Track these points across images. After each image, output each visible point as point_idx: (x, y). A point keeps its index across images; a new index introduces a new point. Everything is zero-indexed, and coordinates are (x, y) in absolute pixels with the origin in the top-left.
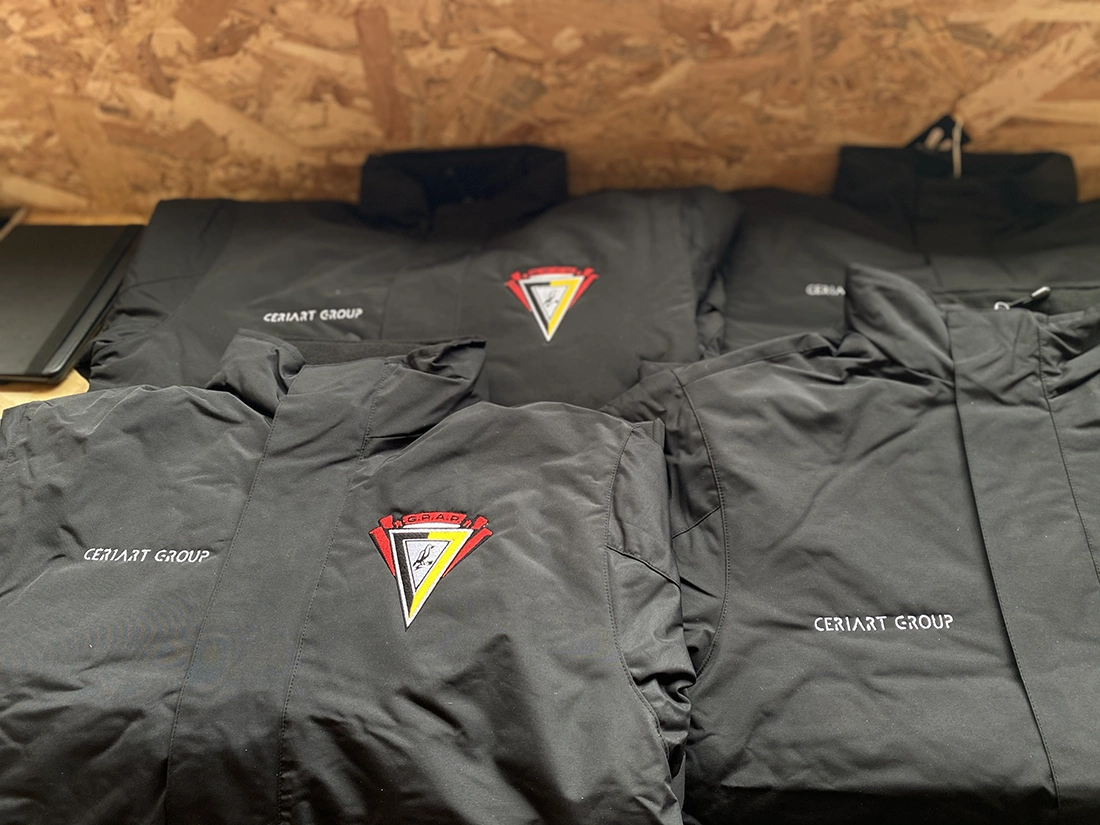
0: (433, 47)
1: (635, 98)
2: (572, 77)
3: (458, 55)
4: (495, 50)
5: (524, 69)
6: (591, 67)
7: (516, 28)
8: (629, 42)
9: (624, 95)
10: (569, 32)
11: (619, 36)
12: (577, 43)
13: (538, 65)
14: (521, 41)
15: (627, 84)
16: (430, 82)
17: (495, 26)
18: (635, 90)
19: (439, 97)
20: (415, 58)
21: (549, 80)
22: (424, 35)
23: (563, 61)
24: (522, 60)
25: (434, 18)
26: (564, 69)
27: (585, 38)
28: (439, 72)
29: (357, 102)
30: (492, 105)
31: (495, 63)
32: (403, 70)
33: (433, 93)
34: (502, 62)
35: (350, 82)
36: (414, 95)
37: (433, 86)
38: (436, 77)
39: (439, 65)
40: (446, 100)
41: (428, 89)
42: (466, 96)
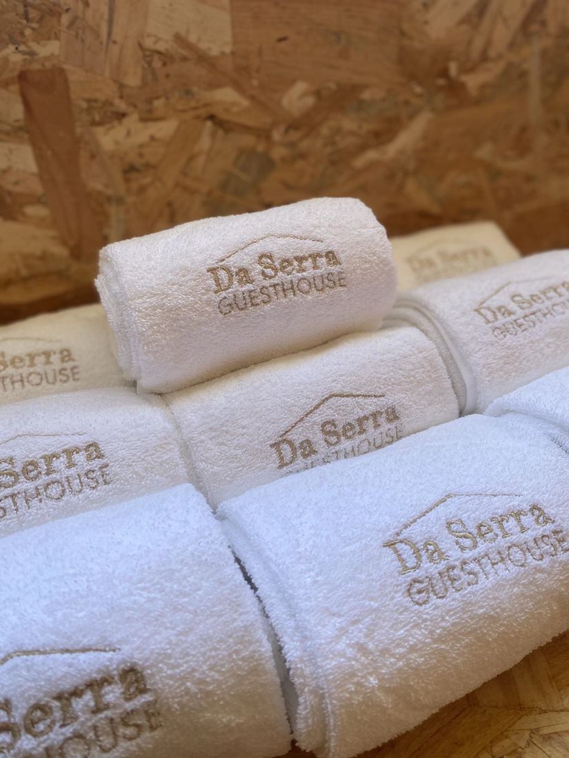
0: (132, 121)
1: (372, 166)
2: (304, 145)
3: (165, 129)
4: (212, 117)
5: (248, 141)
6: (325, 131)
7: (238, 87)
8: (366, 95)
9: (360, 162)
10: (300, 87)
11: (356, 89)
12: (310, 101)
13: (264, 134)
14: (245, 103)
15: (363, 148)
16: (130, 170)
17: (213, 86)
18: (371, 155)
19: (142, 189)
20: (109, 139)
21: (278, 153)
22: (122, 106)
23: (293, 126)
24: (248, 129)
25: (133, 80)
26: (294, 136)
27: (318, 94)
28: (141, 155)
29: (30, 210)
30: (209, 193)
31: (213, 135)
32: (93, 157)
33: (134, 186)
34: (220, 133)
35: (17, 183)
36: (109, 192)
37: (133, 175)
38: (138, 162)
39: (141, 146)
40: (152, 193)
41: (127, 181)
42: (177, 185)
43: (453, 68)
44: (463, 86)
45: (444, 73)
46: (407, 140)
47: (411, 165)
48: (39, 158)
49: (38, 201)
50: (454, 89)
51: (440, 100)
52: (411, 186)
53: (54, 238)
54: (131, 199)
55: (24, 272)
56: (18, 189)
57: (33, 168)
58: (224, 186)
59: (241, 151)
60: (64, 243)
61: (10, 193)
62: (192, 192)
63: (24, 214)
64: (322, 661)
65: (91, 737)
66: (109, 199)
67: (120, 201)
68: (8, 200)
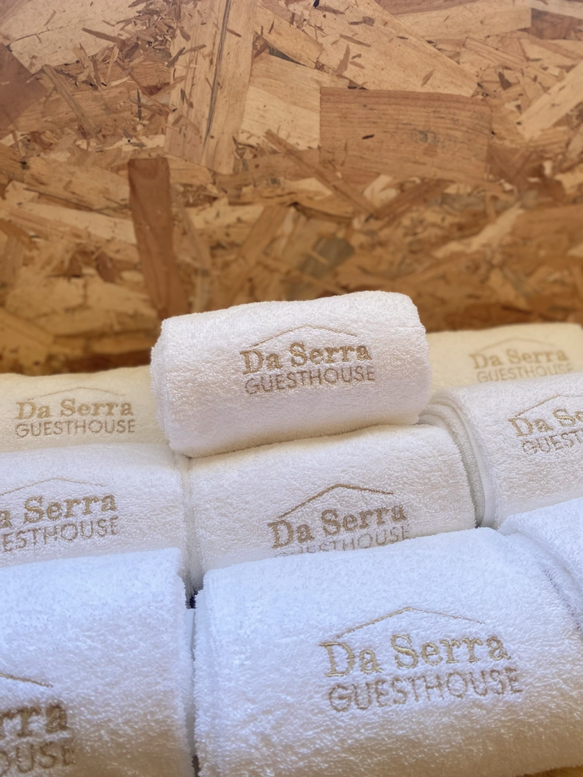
0: (222, 204)
1: (454, 257)
2: (384, 234)
3: (251, 213)
4: (295, 204)
5: (329, 227)
6: (406, 221)
7: (322, 178)
8: (451, 190)
9: (440, 253)
10: (384, 180)
11: (441, 183)
12: (392, 193)
13: (345, 222)
14: (328, 193)
15: (446, 239)
16: (216, 247)
17: (299, 176)
18: (454, 247)
19: (226, 265)
20: (199, 218)
21: (357, 240)
22: (214, 191)
23: (374, 215)
24: (328, 216)
25: (225, 169)
26: (374, 224)
27: (401, 187)
28: (227, 235)
29: (127, 275)
30: (288, 272)
31: (295, 221)
32: (185, 233)
33: (219, 261)
34: (303, 219)
35: (118, 251)
36: (197, 265)
37: (219, 252)
38: (224, 240)
39: (228, 226)
40: (235, 269)
41: (213, 256)
42: (259, 263)
43: (548, 167)
44: (559, 183)
45: (539, 172)
46: (493, 234)
47: (498, 259)
48: (139, 231)
49: (134, 267)
50: (549, 188)
51: (531, 198)
52: (496, 279)
53: (145, 301)
54: (215, 273)
55: (117, 328)
56: (118, 257)
57: (134, 241)
58: (302, 268)
59: (321, 237)
60: (153, 306)
61: (111, 259)
62: (272, 271)
63: (121, 278)
64: (224, 742)
65: (12, 756)
66: (196, 271)
67: (205, 273)
68: (110, 265)
